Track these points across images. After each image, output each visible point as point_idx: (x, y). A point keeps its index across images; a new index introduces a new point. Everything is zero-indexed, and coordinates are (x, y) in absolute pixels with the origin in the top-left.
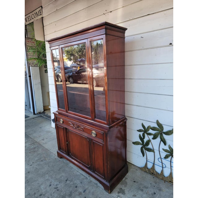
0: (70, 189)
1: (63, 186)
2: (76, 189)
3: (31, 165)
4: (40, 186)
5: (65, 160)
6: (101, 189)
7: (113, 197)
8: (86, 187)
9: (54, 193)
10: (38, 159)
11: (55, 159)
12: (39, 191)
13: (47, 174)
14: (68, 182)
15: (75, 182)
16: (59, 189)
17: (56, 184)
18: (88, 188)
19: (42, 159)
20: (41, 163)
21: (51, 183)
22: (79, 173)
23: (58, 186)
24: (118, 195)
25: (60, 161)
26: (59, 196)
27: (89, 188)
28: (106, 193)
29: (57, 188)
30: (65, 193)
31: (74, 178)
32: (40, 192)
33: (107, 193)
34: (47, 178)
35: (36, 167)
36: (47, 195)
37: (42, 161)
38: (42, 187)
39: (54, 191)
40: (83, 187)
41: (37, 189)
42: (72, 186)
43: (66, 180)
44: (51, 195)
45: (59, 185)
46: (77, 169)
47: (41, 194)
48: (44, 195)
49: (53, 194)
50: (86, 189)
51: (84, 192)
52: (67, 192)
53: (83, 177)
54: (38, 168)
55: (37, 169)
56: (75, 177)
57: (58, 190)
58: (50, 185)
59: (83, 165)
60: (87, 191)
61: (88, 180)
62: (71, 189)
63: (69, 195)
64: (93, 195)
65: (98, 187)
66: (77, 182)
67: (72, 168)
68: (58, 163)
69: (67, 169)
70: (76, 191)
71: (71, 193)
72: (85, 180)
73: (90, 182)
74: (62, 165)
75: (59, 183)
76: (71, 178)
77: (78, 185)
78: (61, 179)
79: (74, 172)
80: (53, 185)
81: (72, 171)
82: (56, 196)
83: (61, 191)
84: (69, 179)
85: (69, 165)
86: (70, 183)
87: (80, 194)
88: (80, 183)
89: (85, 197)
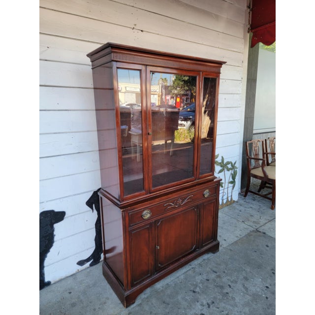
1: (205, 297)
2: (210, 281)
5: (143, 296)
6: (212, 257)
8: (208, 269)
9: (218, 308)
14: (198, 290)
15: (199, 281)
16: (210, 301)
17: (200, 307)
22: (182, 277)
23: (205, 303)
26: (224, 301)
27: (211, 267)
29: (208, 304)
30: (218, 293)
31: (190, 282)
33: (218, 253)
39: (214, 308)
40: (208, 273)
42: (205, 285)
43: (194, 292)
44: (223, 311)
45: (202, 302)
46: (172, 279)
49: (220, 309)
50: (211, 270)
51: (216, 272)
52: (216, 290)
53: (190, 271)
57: (213, 302)
60: (215, 269)
61: (197, 267)
62: (211, 286)
64: (220, 265)
65: (208, 259)
66: (198, 279)
67: (168, 284)
68: (147, 308)
69: (169, 292)
70: (214, 281)
71: (218, 286)
72: (197, 270)
73: (200, 265)
74: (154, 301)
75: (198, 302)
76: (190, 286)
77: (205, 278)
78: (189, 300)
79: (178, 282)
80: (201, 310)
81: (175, 284)
82: (223, 305)
83: (215, 298)
84: (192, 289)
85: (160, 289)
86: (200, 287)
87: (219, 277)
88: (200, 276)
89: (224, 272)
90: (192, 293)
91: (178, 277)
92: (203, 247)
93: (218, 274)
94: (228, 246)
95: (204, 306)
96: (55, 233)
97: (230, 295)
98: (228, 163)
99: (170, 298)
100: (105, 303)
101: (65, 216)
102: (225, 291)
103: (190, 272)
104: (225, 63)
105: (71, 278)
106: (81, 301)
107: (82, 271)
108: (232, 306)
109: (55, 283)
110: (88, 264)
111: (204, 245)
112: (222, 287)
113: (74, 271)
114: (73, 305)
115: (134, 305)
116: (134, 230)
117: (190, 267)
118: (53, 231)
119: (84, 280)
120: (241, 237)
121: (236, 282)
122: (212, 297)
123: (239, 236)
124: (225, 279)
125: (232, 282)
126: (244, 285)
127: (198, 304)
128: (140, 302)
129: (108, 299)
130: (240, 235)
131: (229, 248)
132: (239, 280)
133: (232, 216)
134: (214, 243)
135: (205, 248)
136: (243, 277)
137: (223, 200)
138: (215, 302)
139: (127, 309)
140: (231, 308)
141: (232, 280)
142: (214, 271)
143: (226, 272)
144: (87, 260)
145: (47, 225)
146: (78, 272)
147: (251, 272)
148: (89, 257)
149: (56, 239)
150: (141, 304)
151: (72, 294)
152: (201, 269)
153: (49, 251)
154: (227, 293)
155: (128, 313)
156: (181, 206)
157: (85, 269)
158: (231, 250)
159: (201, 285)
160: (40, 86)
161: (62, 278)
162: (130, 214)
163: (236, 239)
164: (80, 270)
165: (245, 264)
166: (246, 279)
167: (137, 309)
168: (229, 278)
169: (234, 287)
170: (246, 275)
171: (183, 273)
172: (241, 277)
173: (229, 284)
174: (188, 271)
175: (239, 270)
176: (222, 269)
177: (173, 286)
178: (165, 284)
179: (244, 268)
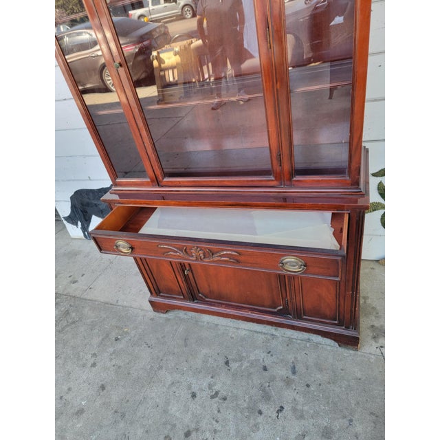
1: (229, 382)
2: (266, 374)
3: (94, 365)
4: (165, 412)
5: (181, 314)
6: (329, 348)
7: (370, 354)
8: (290, 358)
9: (219, 411)
10: (103, 339)
11: (152, 319)
12: (174, 426)
13: (161, 368)
14: (234, 366)
15: (252, 358)
16: (225, 393)
17: (205, 384)
18: (295, 358)
19: (113, 336)
20: (120, 345)
21: (189, 387)
22: (244, 332)
23: (216, 388)
24: (379, 345)
25: (168, 320)
26: (239, 414)
27: (299, 359)
28: (347, 352)
29: (217, 393)
30: (251, 398)
31: (240, 348)
32: (179, 426)
33: (351, 352)
34: (169, 379)
35: (113, 362)
36: (203, 425)
37: (117, 339)
38: (174, 409)
39: (215, 406)
40: (282, 360)
41: (165, 424)
42: (252, 370)
43: (227, 363)
44: (217, 421)
45: (215, 384)
47: (186, 430)
48: (197, 430)
49: (219, 415)
50: (293, 363)
51: (294, 372)
52: (253, 391)
53: (263, 336)
54: (122, 364)
55: (119, 367)
56: (242, 346)
57: (225, 399)
58: (194, 395)
59: (253, 310)
60: (299, 367)
61: (281, 339)
62: (256, 380)
63: (263, 397)
64: (321, 370)
65: (316, 346)
66: (258, 354)
67: (217, 325)
68: (168, 328)
69: (205, 334)
70: (273, 379)
71: (264, 390)
72: (274, 343)
73: (289, 342)
74: (181, 329)
75: (212, 377)
76: (234, 352)
77: (267, 363)
78: (209, 365)
79: (230, 334)
80: (201, 390)
81: (223, 333)
82: (231, 417)
83: (236, 397)
84: (230, 357)
85: (204, 322)
86: (241, 366)
87: (288, 382)
88: (265, 354)
89: (308, 386)
90: (222, 361)
91: (238, 329)
93: (293, 377)
95: (210, 388)
97: (260, 419)
99: (197, 342)
102: (261, 406)
103: (261, 337)
108: (238, 432)
112: (267, 397)
117: (272, 332)
121: (302, 417)
122: (235, 392)
124: (289, 395)
125: (294, 410)
126: (304, 436)
127: (209, 379)
128: (172, 317)
132: (311, 421)
136: (326, 424)
138: (226, 402)
140: (232, 432)
141: (299, 407)
142: (294, 368)
143: (312, 388)
150: (169, 320)
152: (279, 347)
154: (260, 413)
155: (152, 317)
159: (246, 364)
166: (327, 433)
167: (161, 321)
168: (301, 399)
169: (285, 418)
170: (338, 430)
171: (252, 329)
172: (324, 423)
173: (286, 408)
174: (261, 333)
175: (341, 411)
176: (313, 379)
177: (219, 333)
178: (216, 323)
179: (356, 417)
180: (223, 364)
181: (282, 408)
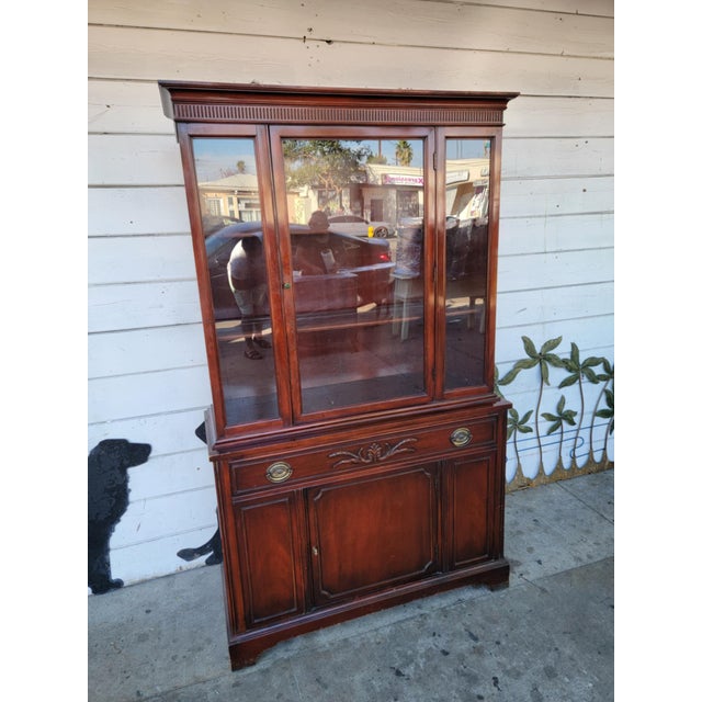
0: (447, 672)
1: (420, 692)
2: (450, 657)
5: (280, 653)
6: (484, 598)
8: (459, 626)
14: (409, 671)
15: (422, 650)
18: (464, 624)
22: (387, 630)
27: (468, 623)
28: (502, 593)
30: (458, 690)
31: (399, 649)
33: (504, 591)
40: (454, 635)
43: (398, 673)
46: (360, 630)
50: (466, 630)
51: (476, 639)
52: (454, 684)
56: (398, 645)
60: (477, 631)
61: (433, 615)
62: (448, 670)
63: (469, 681)
64: (495, 622)
65: (471, 602)
66: (424, 643)
67: (346, 640)
68: (276, 682)
69: (339, 658)
70: (461, 658)
71: (465, 675)
72: (430, 622)
73: (444, 612)
74: (298, 671)
76: (396, 656)
77: (442, 646)
78: (378, 690)
79: (372, 641)
81: (363, 645)
84: (396, 665)
85: (324, 646)
86: (417, 666)
87: (479, 651)
88: (431, 638)
89: (498, 643)
90: (391, 675)
91: (376, 630)
92: (453, 569)
93: (479, 644)
94: (539, 579)
96: (130, 486)
98: (594, 361)
99: (336, 673)
100: (200, 649)
101: (151, 455)
102: (478, 690)
103: (411, 624)
104: (514, 95)
105: (164, 582)
106: (159, 633)
107: (189, 570)
109: (131, 586)
110: (202, 559)
111: (457, 564)
112: (473, 680)
113: (172, 569)
114: (143, 638)
115: (254, 669)
116: (247, 504)
117: (418, 611)
118: (126, 481)
119: (184, 591)
120: (591, 561)
121: (518, 675)
122: (437, 696)
123: (585, 558)
124: (490, 662)
125: (507, 673)
126: (536, 689)
128: (269, 665)
129: (209, 641)
130: (589, 557)
131: (540, 585)
132: (529, 672)
133: (590, 503)
134: (492, 564)
135: (463, 572)
136: (542, 666)
137: (574, 458)
139: (235, 673)
141: (509, 667)
142: (471, 635)
143: (503, 643)
144: (201, 551)
145: (113, 468)
146: (181, 572)
147: (572, 659)
148: (205, 546)
149: (132, 497)
150: (267, 670)
151: (151, 614)
152: (439, 623)
153: (119, 521)
154: (480, 698)
155: (233, 682)
156: (378, 461)
157: (196, 568)
158: (543, 590)
159: (421, 663)
160: (89, 186)
161: (148, 578)
162: (234, 467)
163: (573, 564)
164: (184, 569)
165: (565, 633)
166: (550, 673)
167: (255, 679)
168: (504, 659)
169: (506, 685)
170: (555, 664)
171: (393, 621)
172: (539, 665)
173: (497, 676)
174: (407, 619)
175: (543, 646)
176: (497, 635)
177: (357, 646)
178: (341, 638)
179: (557, 643)
180: (395, 677)
181: (495, 679)
